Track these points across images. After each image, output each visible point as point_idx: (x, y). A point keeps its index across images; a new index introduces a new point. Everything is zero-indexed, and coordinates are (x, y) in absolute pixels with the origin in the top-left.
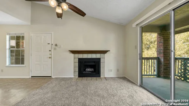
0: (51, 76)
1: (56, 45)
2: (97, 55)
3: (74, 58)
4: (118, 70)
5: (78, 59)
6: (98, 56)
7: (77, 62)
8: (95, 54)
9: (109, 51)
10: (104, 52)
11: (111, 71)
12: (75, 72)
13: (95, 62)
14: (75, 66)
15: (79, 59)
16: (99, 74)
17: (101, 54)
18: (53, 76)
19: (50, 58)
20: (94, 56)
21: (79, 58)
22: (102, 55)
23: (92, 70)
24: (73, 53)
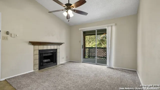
1: (8, 33)
2: (55, 46)
3: (34, 50)
4: (67, 57)
9: (64, 43)
10: (60, 44)
11: (64, 58)
12: (34, 65)
14: (34, 59)
16: (56, 62)
20: (52, 47)
22: (58, 46)
23: (49, 60)
24: (33, 45)
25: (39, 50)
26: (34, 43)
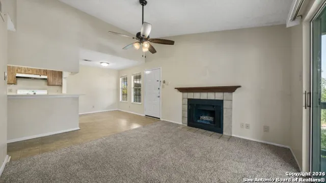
0: (159, 117)
1: (164, 82)
2: (217, 94)
3: (183, 98)
4: (266, 129)
5: (187, 100)
6: (218, 96)
7: (187, 103)
8: (214, 93)
9: (239, 87)
10: (231, 89)
11: (247, 127)
12: (183, 117)
13: (214, 106)
14: (183, 110)
15: (189, 100)
17: (225, 94)
18: (162, 118)
19: (159, 97)
20: (211, 96)
21: (189, 98)
23: (211, 119)
24: (181, 92)
25: (188, 99)
26: (182, 90)
